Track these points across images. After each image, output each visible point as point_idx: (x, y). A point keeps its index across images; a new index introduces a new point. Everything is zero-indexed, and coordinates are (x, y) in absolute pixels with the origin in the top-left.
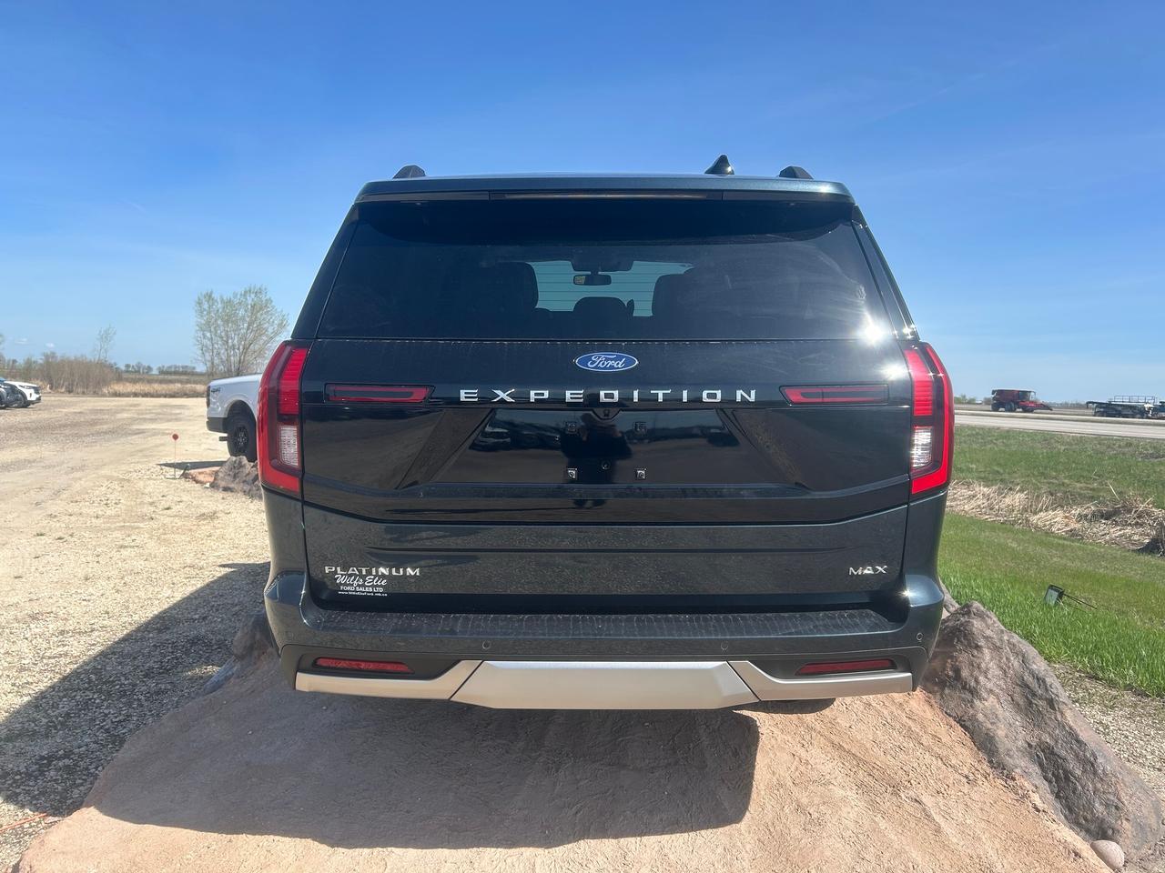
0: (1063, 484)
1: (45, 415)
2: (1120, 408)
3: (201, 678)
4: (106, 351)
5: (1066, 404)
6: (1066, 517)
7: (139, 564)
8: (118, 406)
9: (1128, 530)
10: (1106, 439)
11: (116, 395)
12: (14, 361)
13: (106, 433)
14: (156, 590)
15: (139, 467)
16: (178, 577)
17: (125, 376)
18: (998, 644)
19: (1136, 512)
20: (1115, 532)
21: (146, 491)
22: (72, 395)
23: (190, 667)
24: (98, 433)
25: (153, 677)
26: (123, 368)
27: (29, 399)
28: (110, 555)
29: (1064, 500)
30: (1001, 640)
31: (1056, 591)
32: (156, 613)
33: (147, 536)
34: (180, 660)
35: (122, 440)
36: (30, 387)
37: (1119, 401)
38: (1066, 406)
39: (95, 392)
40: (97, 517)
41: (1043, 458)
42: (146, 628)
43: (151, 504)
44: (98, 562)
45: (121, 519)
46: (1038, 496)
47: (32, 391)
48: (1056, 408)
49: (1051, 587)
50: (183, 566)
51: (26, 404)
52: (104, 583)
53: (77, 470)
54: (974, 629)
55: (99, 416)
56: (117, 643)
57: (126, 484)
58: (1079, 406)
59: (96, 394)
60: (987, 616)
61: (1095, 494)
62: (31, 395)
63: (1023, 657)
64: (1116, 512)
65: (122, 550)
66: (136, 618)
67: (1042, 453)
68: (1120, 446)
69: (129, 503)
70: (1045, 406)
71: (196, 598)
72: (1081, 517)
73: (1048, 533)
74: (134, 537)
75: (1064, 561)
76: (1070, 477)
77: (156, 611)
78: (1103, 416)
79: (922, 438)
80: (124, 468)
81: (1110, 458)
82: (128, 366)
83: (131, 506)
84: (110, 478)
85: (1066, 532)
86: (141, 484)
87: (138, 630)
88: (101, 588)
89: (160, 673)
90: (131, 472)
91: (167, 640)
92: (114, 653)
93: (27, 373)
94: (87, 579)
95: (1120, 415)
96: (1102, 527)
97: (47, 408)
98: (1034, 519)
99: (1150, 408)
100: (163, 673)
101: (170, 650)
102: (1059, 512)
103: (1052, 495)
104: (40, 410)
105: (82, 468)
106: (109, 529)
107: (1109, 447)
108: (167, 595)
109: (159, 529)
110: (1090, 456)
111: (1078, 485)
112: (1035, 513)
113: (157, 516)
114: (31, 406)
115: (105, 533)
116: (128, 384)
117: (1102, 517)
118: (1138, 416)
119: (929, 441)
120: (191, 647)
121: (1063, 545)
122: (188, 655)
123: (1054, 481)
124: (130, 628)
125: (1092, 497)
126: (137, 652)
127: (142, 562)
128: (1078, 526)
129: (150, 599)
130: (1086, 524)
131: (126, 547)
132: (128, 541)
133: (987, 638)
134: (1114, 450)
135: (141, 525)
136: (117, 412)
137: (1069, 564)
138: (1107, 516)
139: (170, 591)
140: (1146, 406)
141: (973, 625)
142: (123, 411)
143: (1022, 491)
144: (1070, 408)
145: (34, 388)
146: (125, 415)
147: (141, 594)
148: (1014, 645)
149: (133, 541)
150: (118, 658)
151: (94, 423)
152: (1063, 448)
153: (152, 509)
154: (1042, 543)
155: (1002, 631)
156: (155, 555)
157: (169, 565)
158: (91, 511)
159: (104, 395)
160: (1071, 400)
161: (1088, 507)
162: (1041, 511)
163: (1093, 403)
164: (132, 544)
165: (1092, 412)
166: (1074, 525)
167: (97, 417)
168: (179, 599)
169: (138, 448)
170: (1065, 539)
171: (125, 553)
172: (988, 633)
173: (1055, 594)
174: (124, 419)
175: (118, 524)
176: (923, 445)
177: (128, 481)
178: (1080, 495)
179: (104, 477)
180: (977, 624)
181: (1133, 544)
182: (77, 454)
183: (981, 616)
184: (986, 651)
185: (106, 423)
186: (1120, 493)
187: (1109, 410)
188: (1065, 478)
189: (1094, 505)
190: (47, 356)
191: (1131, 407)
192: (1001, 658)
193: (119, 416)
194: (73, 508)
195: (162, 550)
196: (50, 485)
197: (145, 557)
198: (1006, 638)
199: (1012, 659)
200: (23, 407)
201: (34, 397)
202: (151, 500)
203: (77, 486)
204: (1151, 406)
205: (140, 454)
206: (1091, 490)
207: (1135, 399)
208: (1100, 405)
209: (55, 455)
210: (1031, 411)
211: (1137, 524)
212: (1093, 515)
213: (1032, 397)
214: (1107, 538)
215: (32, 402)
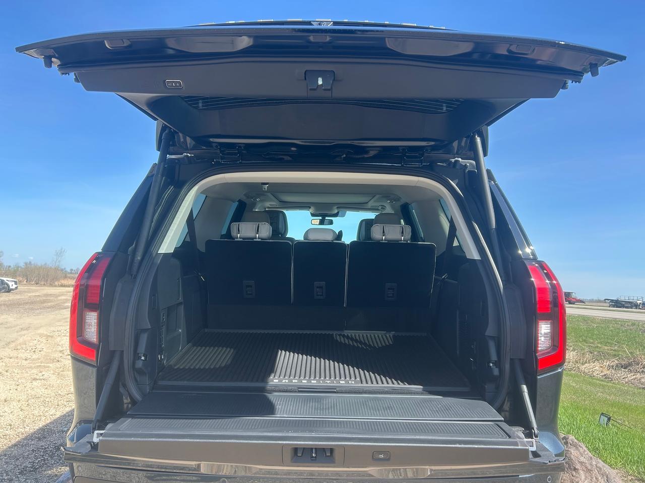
0: (597, 347)
1: (18, 297)
2: (624, 303)
3: (56, 475)
4: (59, 262)
5: (593, 300)
6: (601, 367)
7: (41, 391)
8: (59, 292)
9: (638, 376)
10: (619, 321)
11: (62, 286)
12: (10, 267)
13: (48, 308)
14: (46, 409)
15: (60, 328)
16: (62, 401)
17: (68, 275)
18: (589, 468)
19: (641, 365)
20: (631, 377)
21: (60, 344)
22: (37, 285)
23: (50, 467)
24: (44, 308)
25: (25, 474)
26: (69, 271)
27: (11, 287)
28: (26, 385)
29: (600, 356)
30: (591, 464)
31: (606, 417)
32: (41, 426)
33: (52, 372)
34: (46, 462)
35: (57, 312)
36: (13, 281)
37: (622, 299)
38: (592, 301)
39: (50, 284)
40: (26, 360)
41: (584, 331)
42: (31, 437)
43: (61, 351)
44: (16, 389)
45: (40, 361)
46: (583, 354)
47: (13, 283)
48: (588, 302)
49: (602, 414)
50: (67, 393)
51: (9, 290)
52: (15, 404)
53: (24, 330)
54: (572, 456)
55: (49, 298)
56: (9, 447)
57: (50, 339)
58: (599, 301)
59: (51, 285)
60: (580, 446)
61: (616, 353)
62: (12, 285)
63: (607, 477)
64: (630, 365)
65: (34, 382)
66: (27, 429)
67: (584, 328)
68: (628, 325)
69: (48, 351)
70: (581, 301)
71: (69, 416)
72: (610, 367)
73: (592, 377)
74: (43, 373)
75: (605, 395)
76: (601, 343)
77: (41, 424)
78: (614, 307)
79: (544, 329)
80: (52, 329)
81: (623, 332)
82: (72, 270)
83: (49, 352)
84: (41, 335)
85: (602, 376)
86: (59, 339)
87: (26, 438)
88: (12, 407)
89: (30, 471)
90: (54, 331)
91: (42, 446)
92: (5, 455)
93: (13, 273)
94: (6, 401)
95: (623, 306)
96: (622, 373)
97: (21, 293)
98: (582, 368)
99: (640, 303)
100: (32, 471)
101: (42, 453)
102: (596, 363)
103: (591, 353)
104: (16, 294)
105: (27, 329)
106: (31, 367)
107: (622, 325)
108: (51, 413)
109: (61, 368)
110: (611, 331)
111: (606, 348)
112: (583, 364)
113: (62, 360)
114: (12, 292)
115: (27, 370)
116: (69, 280)
117: (622, 367)
118: (634, 307)
119: (549, 331)
120: (56, 451)
121: (603, 385)
122: (52, 457)
123: (592, 345)
124: (22, 437)
125: (615, 355)
126: (20, 455)
127: (43, 390)
128: (608, 372)
129: (40, 416)
130: (613, 371)
131: (37, 380)
132: (40, 376)
133: (581, 463)
134: (625, 327)
135: (51, 365)
136: (59, 296)
137: (608, 397)
138: (625, 367)
139: (54, 411)
140: (638, 302)
141: (571, 453)
142: (62, 295)
143: (574, 350)
144: (595, 302)
145: (14, 281)
146: (63, 297)
147: (36, 412)
148: (600, 468)
149: (43, 375)
150: (7, 459)
151: (44, 302)
152: (596, 325)
153: (61, 355)
154: (590, 383)
155: (591, 458)
156: (53, 385)
157: (59, 392)
158: (23, 356)
159: (55, 286)
160: (595, 298)
161: (613, 361)
162: (586, 363)
163: (608, 300)
164: (42, 378)
165: (608, 305)
166: (606, 372)
167: (47, 298)
168: (58, 416)
169: (64, 317)
170: (602, 381)
171: (35, 383)
172: (582, 459)
173: (606, 419)
174: (61, 300)
175: (37, 364)
176: (545, 334)
177: (52, 337)
178: (608, 353)
179: (38, 334)
180: (573, 452)
181: (642, 384)
182: (28, 320)
183: (576, 446)
184: (581, 472)
185: (50, 302)
186: (631, 353)
187: (617, 304)
188: (598, 343)
189: (617, 360)
190: (26, 264)
191: (629, 302)
192: (592, 478)
193: (60, 298)
194: (14, 354)
195: (58, 382)
196: (5, 339)
197: (46, 386)
198: (594, 463)
199: (600, 478)
200: (7, 292)
201: (14, 286)
202: (61, 349)
203: (21, 340)
204: (641, 302)
205: (63, 321)
206: (614, 351)
207: (632, 298)
208: (612, 301)
209: (15, 321)
210: (574, 304)
211: (643, 371)
212: (617, 366)
213: (573, 296)
214: (627, 380)
215: (13, 290)
